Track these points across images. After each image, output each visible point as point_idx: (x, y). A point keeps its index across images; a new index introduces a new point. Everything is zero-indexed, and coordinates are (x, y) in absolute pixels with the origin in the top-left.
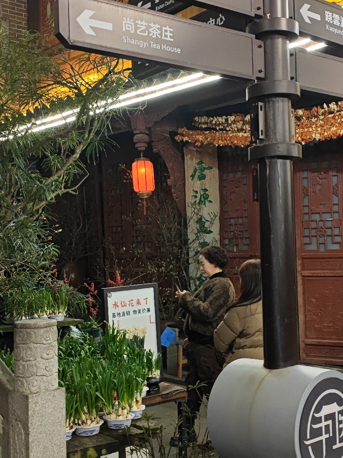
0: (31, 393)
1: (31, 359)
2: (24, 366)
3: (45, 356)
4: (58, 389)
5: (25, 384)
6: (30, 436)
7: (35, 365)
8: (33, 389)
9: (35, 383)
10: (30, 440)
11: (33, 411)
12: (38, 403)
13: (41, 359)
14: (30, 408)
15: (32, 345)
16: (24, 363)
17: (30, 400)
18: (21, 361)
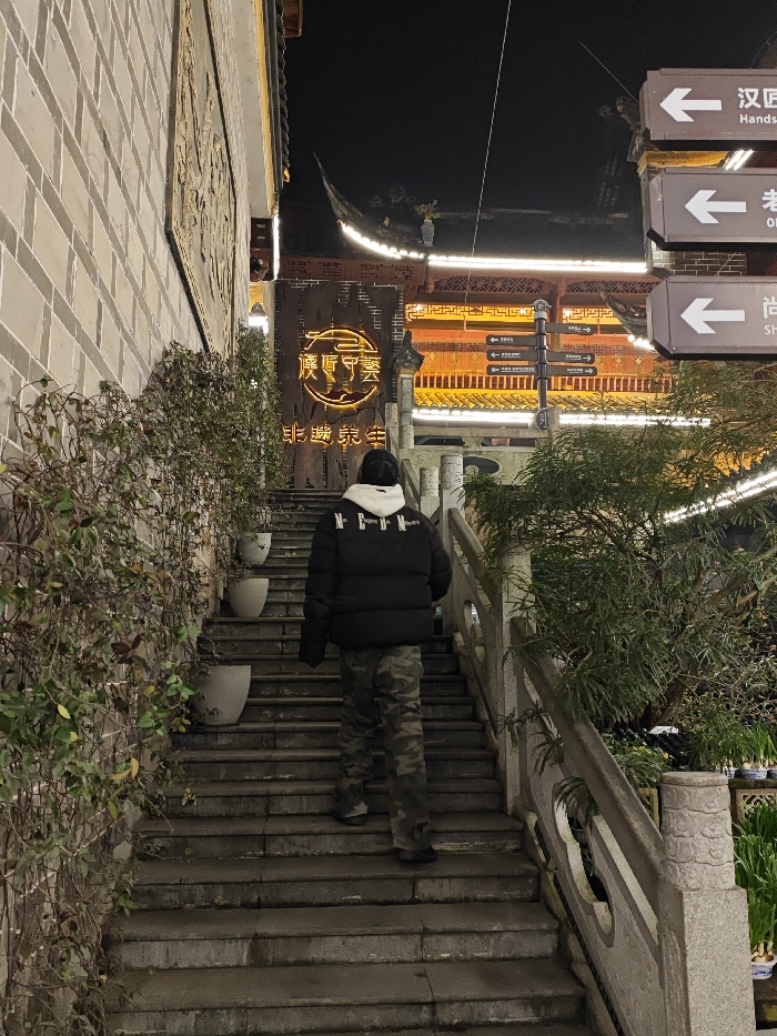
0: (688, 888)
1: (685, 834)
2: (676, 844)
3: (708, 832)
4: (734, 889)
5: (679, 873)
6: (688, 958)
7: (693, 845)
8: (691, 883)
9: (694, 874)
10: (689, 965)
11: (692, 918)
12: (699, 906)
13: (701, 837)
14: (685, 913)
15: (687, 813)
16: (675, 839)
17: (686, 900)
18: (671, 835)
